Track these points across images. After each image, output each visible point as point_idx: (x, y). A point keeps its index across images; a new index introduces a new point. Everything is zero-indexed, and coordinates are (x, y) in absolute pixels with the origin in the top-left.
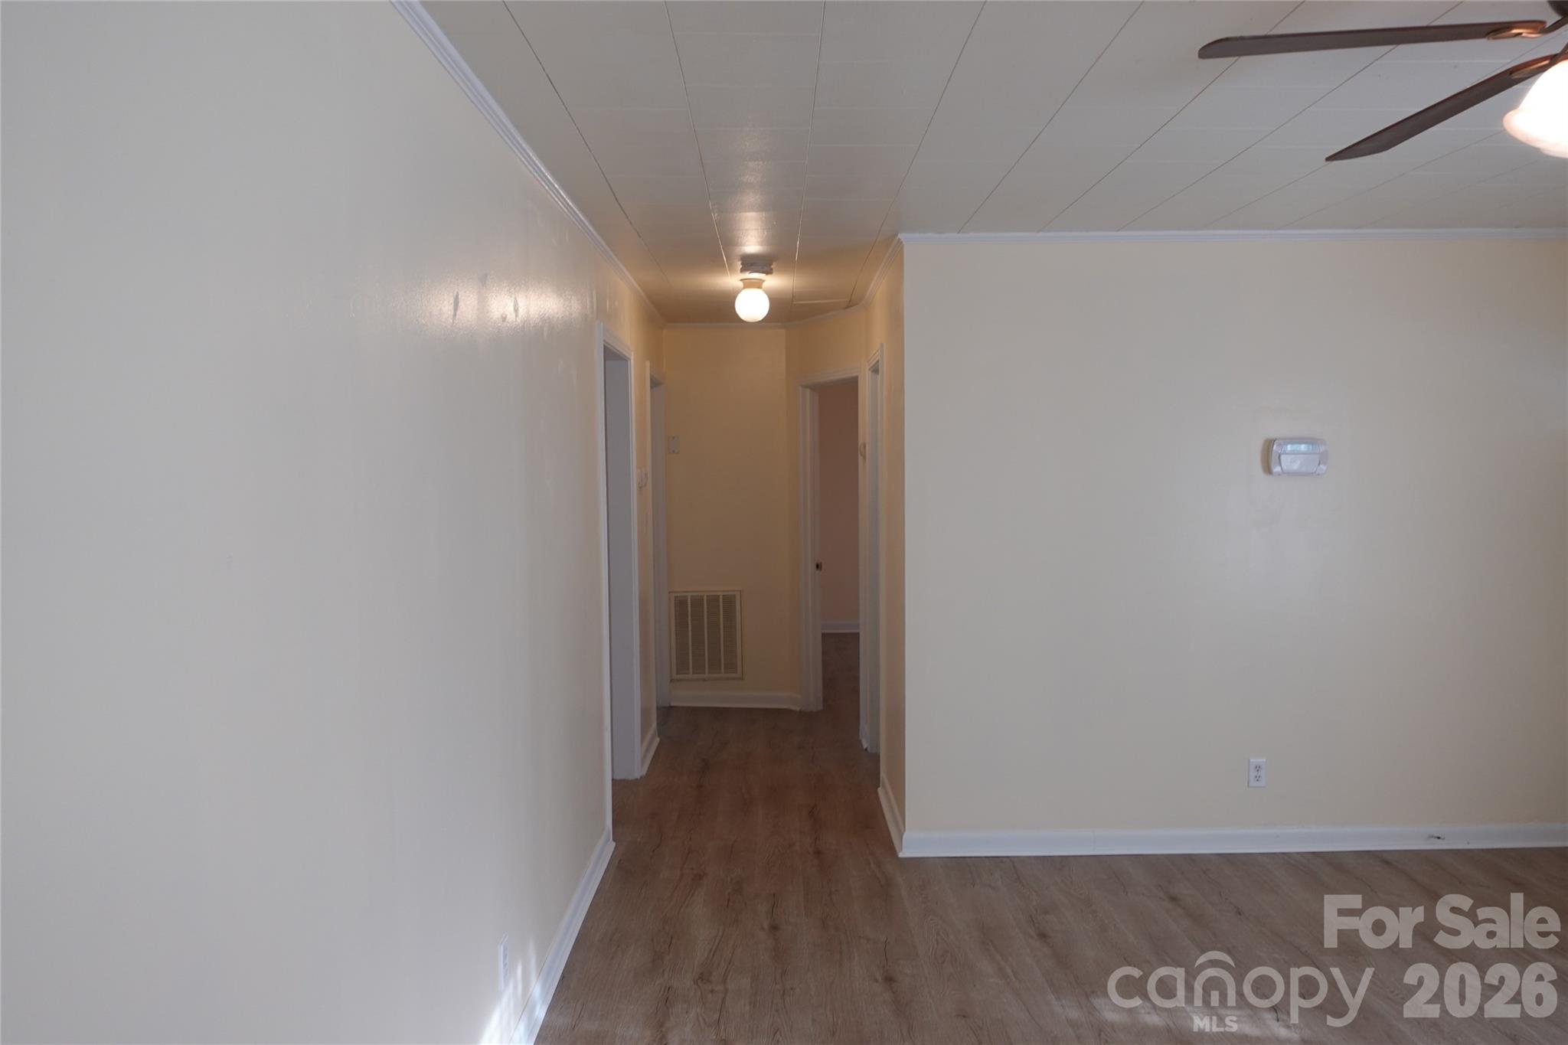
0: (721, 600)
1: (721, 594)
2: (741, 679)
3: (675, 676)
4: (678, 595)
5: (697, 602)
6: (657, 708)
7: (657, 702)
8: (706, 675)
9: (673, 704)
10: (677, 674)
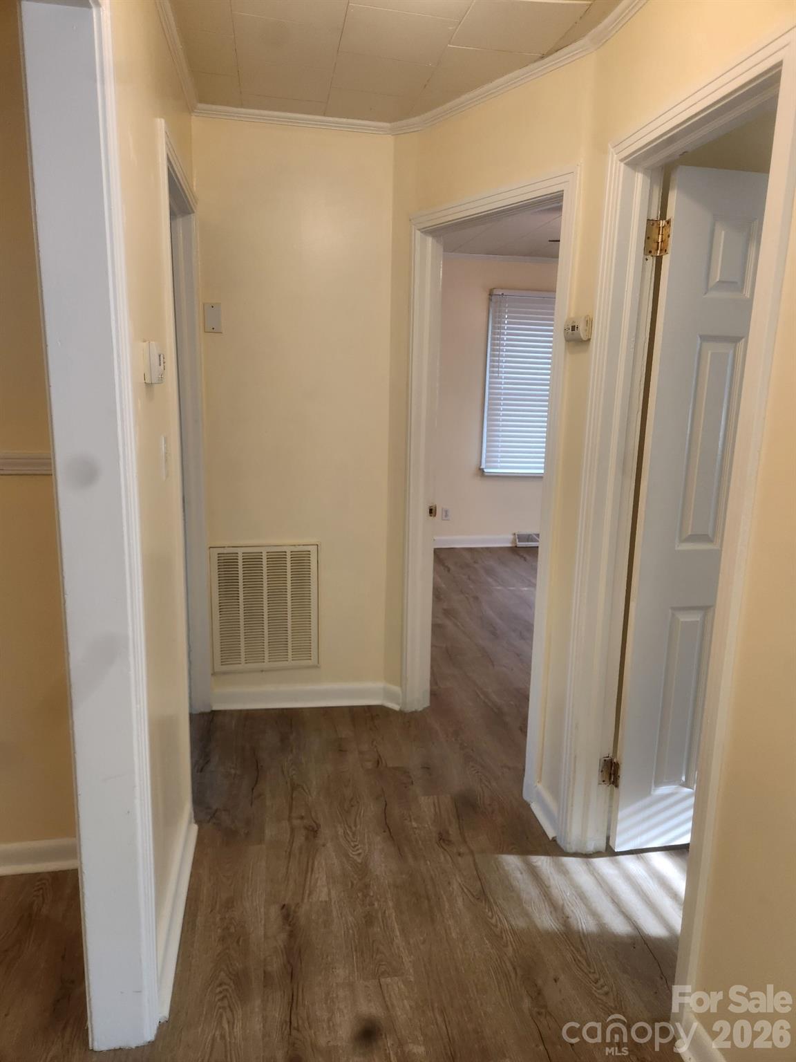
0: (289, 559)
1: (288, 550)
2: (316, 667)
3: (219, 668)
4: (225, 551)
5: (253, 561)
6: (191, 715)
7: (191, 706)
8: (266, 664)
9: (216, 707)
10: (223, 663)
